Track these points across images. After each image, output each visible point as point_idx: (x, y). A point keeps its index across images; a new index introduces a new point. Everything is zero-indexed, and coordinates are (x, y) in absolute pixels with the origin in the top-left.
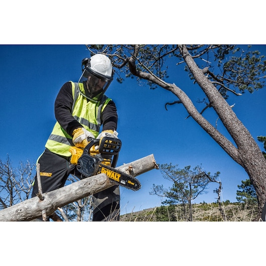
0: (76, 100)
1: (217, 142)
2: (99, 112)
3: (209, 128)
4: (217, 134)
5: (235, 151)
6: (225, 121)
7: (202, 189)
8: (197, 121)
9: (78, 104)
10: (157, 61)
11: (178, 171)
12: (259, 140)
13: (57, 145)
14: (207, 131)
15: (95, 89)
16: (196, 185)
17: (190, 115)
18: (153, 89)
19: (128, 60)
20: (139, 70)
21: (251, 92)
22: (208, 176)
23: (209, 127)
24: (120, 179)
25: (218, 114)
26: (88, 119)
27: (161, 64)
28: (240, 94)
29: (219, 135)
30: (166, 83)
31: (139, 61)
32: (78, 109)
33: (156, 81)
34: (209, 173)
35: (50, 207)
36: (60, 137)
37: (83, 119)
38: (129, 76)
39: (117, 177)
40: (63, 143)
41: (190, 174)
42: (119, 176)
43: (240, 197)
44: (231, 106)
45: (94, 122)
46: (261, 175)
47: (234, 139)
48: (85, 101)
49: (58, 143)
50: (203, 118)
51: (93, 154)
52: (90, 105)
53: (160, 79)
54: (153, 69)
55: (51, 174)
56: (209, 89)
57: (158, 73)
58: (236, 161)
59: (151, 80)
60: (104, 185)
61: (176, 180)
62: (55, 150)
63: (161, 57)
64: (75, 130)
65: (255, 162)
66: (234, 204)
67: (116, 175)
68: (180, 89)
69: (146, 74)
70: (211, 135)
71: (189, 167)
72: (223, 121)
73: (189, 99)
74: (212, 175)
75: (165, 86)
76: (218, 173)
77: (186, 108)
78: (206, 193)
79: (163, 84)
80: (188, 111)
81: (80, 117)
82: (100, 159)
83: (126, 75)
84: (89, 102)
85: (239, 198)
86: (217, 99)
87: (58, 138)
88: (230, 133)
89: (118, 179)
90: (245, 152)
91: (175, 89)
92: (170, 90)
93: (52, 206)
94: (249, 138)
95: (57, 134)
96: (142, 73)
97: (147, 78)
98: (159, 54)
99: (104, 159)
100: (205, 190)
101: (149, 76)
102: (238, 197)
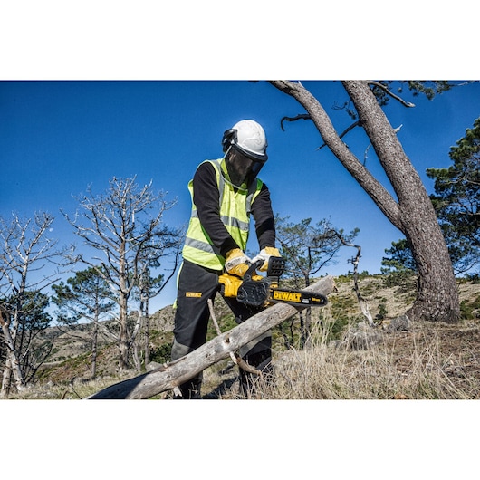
1: (368, 192)
3: (356, 169)
4: (369, 180)
5: (394, 208)
6: (384, 157)
7: (328, 257)
8: (337, 156)
11: (290, 227)
12: (428, 175)
14: (353, 173)
16: (319, 250)
17: (326, 143)
21: (430, 98)
22: (340, 237)
23: (357, 167)
25: (374, 144)
28: (412, 105)
29: (372, 182)
34: (342, 231)
37: (234, 218)
39: (297, 298)
41: (310, 232)
42: (299, 296)
43: (387, 267)
44: (396, 130)
46: (429, 247)
47: (395, 189)
50: (347, 152)
52: (239, 197)
55: (201, 294)
56: (361, 97)
58: (393, 223)
61: (285, 242)
65: (423, 226)
66: (375, 276)
67: (294, 295)
68: (310, 95)
70: (359, 181)
71: (309, 220)
72: (379, 157)
73: (325, 114)
74: (347, 233)
75: (283, 86)
76: (357, 230)
77: (319, 130)
78: (335, 263)
79: (279, 83)
80: (323, 138)
81: (230, 217)
84: (238, 193)
85: (386, 270)
86: (373, 116)
88: (389, 178)
90: (410, 211)
91: (301, 94)
92: (292, 95)
94: (419, 187)
100: (333, 258)
102: (384, 267)
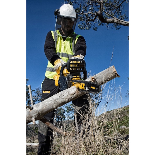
0: (57, 41)
2: (73, 46)
9: (58, 44)
10: (117, 8)
13: (50, 73)
15: (67, 29)
18: (118, 29)
19: (97, 14)
20: (106, 18)
24: (85, 87)
26: (66, 53)
27: (121, 10)
30: (126, 22)
31: (104, 11)
32: (59, 47)
33: (119, 22)
35: (37, 114)
36: (51, 68)
37: (63, 53)
38: (101, 24)
39: (83, 86)
40: (53, 72)
42: (84, 85)
45: (71, 53)
48: (62, 40)
49: (51, 72)
51: (66, 75)
52: (66, 43)
53: (121, 20)
54: (116, 15)
55: (49, 91)
57: (120, 17)
59: (116, 23)
60: (75, 95)
62: (50, 77)
63: (121, 5)
64: (56, 61)
67: (82, 84)
69: (111, 20)
75: (126, 24)
79: (124, 23)
81: (61, 53)
82: (71, 77)
83: (98, 24)
84: (65, 41)
87: (50, 69)
89: (83, 88)
93: (39, 113)
95: (49, 67)
96: (108, 20)
97: (112, 22)
98: (119, 3)
99: (74, 76)
101: (113, 20)
